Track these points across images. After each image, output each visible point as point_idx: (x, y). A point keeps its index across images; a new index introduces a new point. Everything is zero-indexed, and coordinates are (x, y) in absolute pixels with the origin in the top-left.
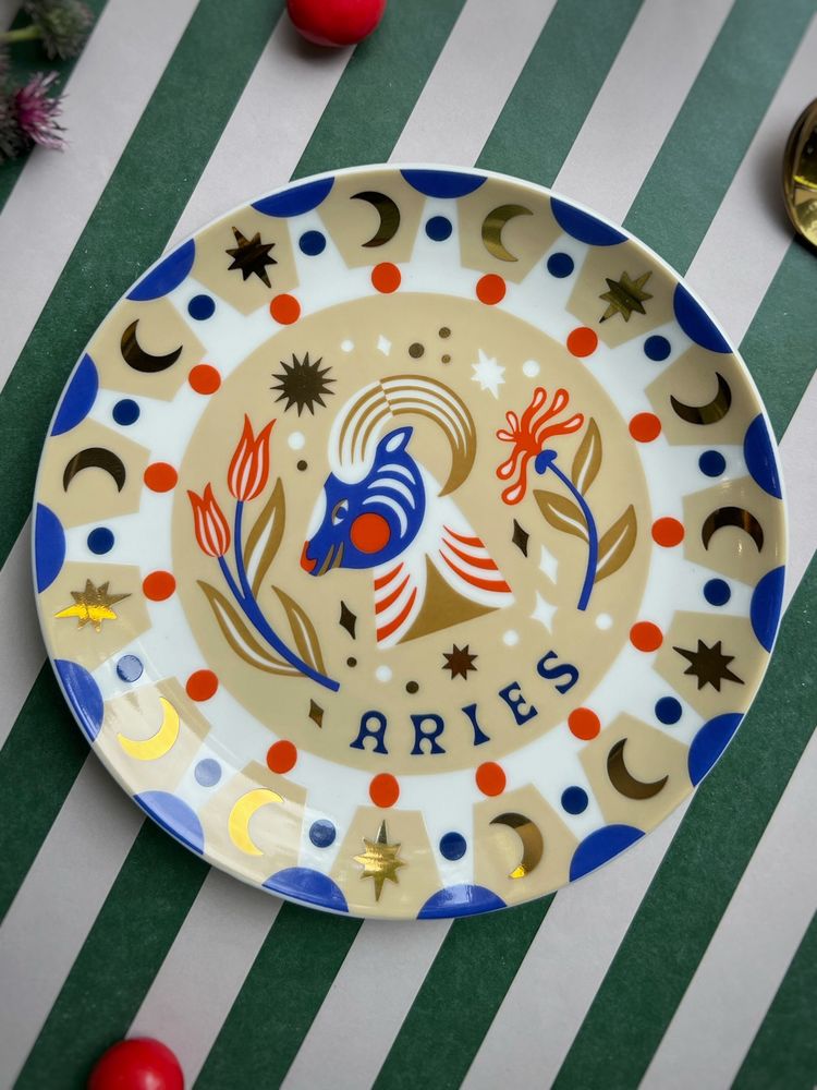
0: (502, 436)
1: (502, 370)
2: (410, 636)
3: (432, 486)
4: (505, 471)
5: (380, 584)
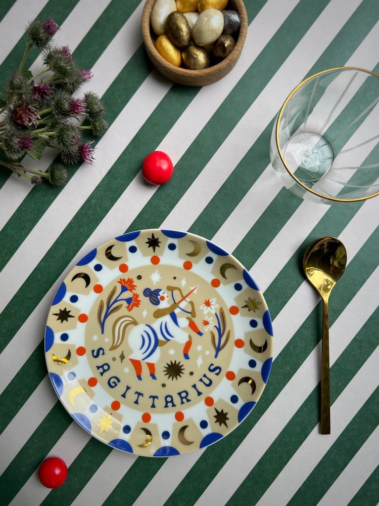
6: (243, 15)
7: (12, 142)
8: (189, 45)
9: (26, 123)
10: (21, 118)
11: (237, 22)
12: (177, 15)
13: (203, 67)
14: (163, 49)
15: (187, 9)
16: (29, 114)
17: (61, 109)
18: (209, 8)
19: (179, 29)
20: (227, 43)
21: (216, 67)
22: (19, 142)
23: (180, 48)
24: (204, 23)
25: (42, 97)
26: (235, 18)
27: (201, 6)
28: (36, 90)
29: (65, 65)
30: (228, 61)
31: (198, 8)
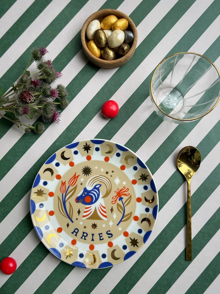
0: (115, 192)
1: (120, 181)
2: (88, 219)
3: (101, 196)
4: (114, 198)
5: (86, 208)
6: (135, 34)
7: (19, 110)
8: (106, 47)
10: (25, 98)
11: (132, 37)
12: (101, 31)
13: (112, 59)
14: (92, 47)
15: (106, 28)
17: (46, 94)
18: (117, 29)
19: (100, 38)
20: (126, 48)
21: (119, 60)
22: (23, 110)
23: (101, 48)
24: (114, 37)
25: (35, 86)
26: (131, 35)
27: (113, 27)
28: (32, 83)
29: (50, 71)
30: (125, 57)
31: (112, 28)
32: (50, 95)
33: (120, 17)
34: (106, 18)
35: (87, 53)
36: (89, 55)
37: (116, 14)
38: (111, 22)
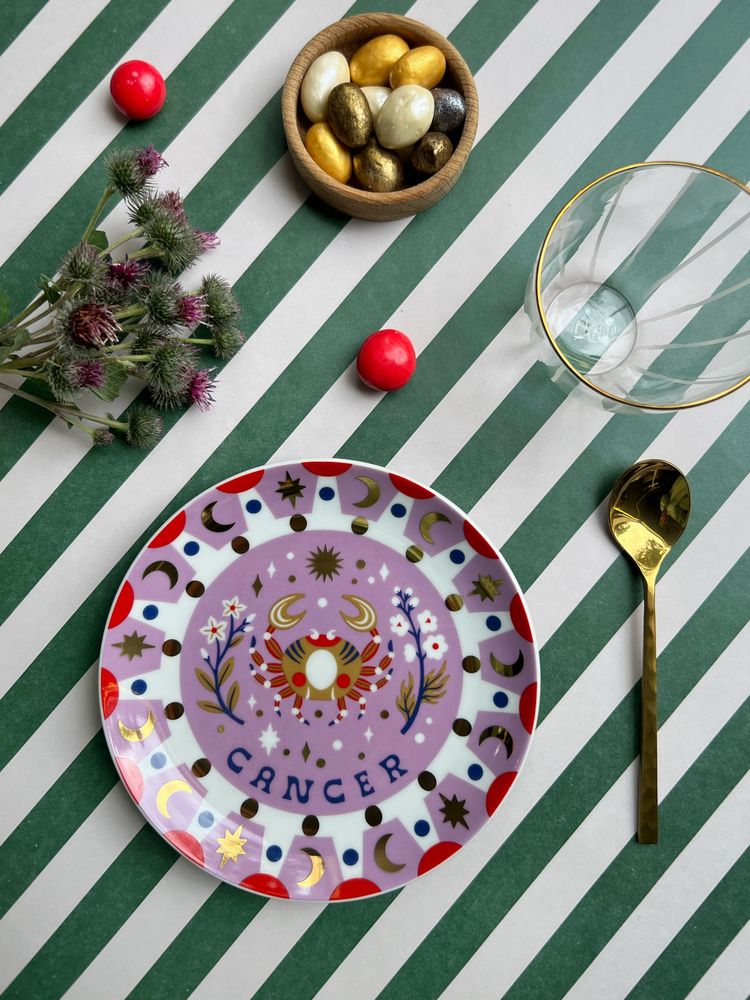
6: (471, 100)
7: (66, 373)
8: (368, 144)
9: (97, 340)
10: (87, 331)
11: (459, 110)
12: (349, 90)
13: (391, 187)
14: (320, 148)
15: (368, 80)
16: (101, 323)
17: (161, 313)
18: (409, 83)
19: (350, 116)
20: (439, 147)
21: (414, 190)
22: (79, 373)
23: (352, 149)
24: (397, 110)
25: (125, 286)
26: (456, 102)
27: (394, 76)
28: (114, 272)
29: (173, 231)
30: (437, 180)
31: (390, 80)
32: (176, 318)
33: (416, 39)
34: (368, 46)
35: (305, 168)
36: (310, 174)
37: (403, 32)
38: (386, 59)
